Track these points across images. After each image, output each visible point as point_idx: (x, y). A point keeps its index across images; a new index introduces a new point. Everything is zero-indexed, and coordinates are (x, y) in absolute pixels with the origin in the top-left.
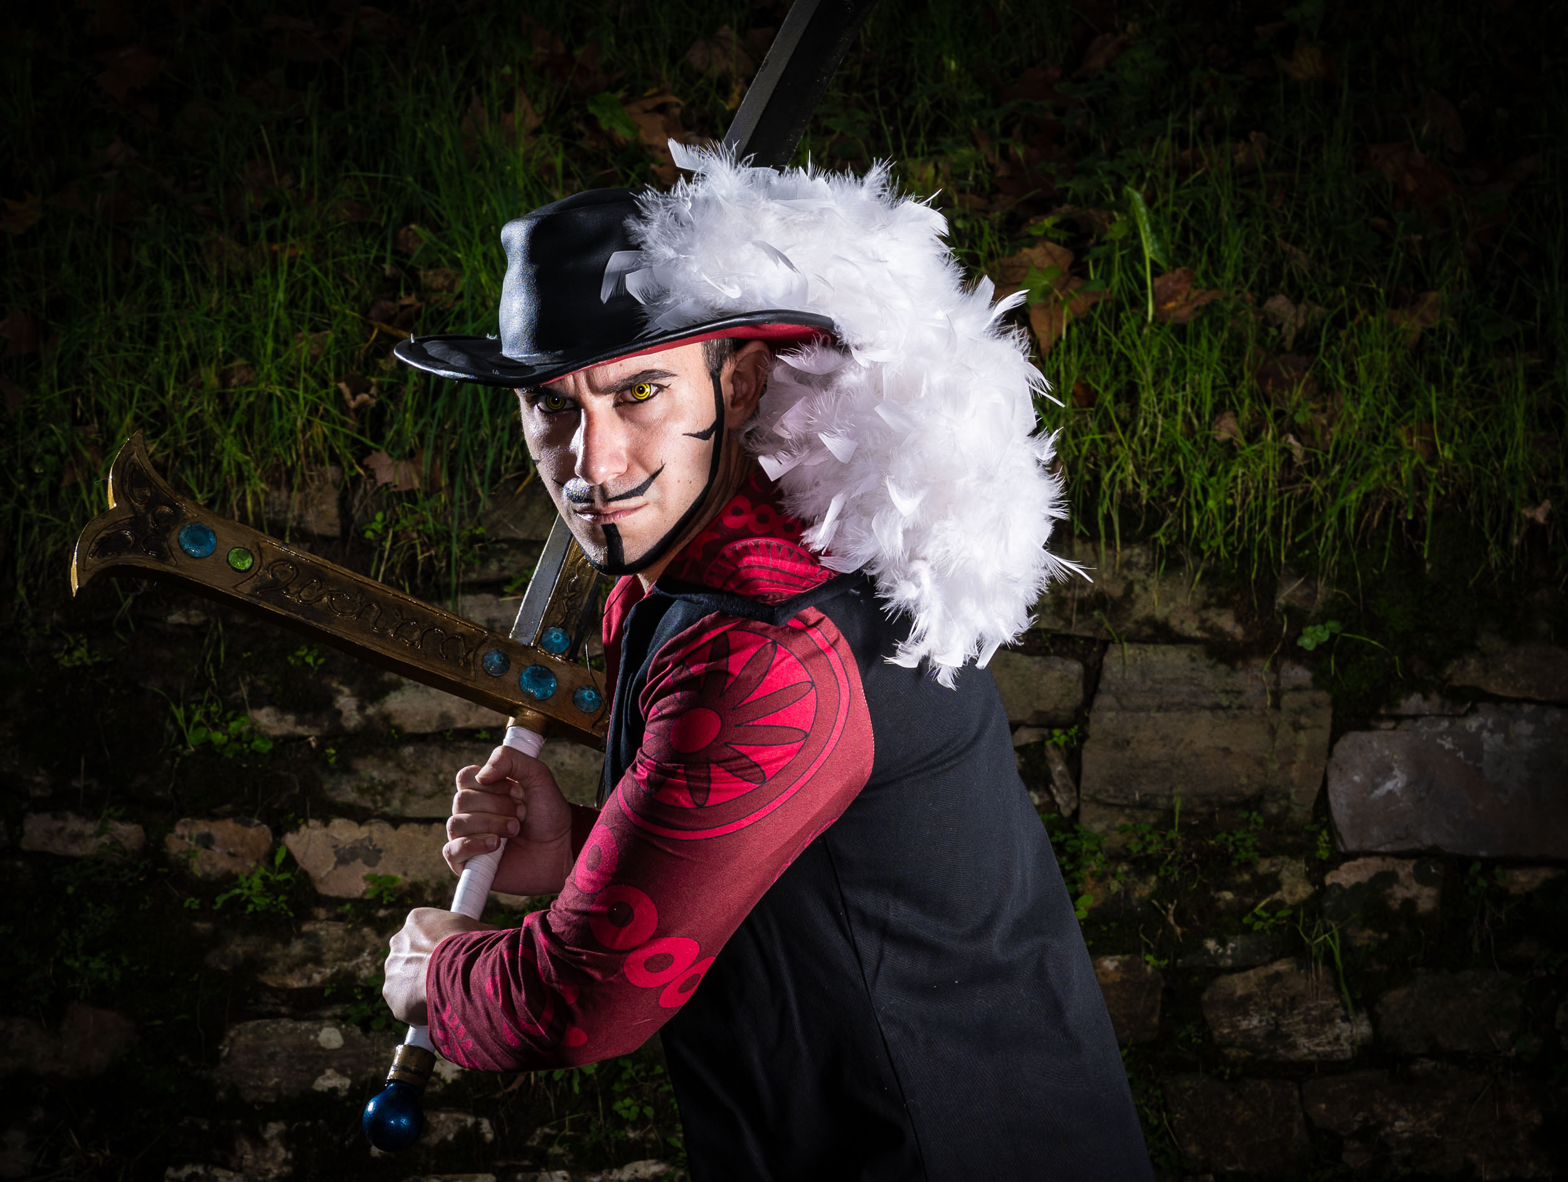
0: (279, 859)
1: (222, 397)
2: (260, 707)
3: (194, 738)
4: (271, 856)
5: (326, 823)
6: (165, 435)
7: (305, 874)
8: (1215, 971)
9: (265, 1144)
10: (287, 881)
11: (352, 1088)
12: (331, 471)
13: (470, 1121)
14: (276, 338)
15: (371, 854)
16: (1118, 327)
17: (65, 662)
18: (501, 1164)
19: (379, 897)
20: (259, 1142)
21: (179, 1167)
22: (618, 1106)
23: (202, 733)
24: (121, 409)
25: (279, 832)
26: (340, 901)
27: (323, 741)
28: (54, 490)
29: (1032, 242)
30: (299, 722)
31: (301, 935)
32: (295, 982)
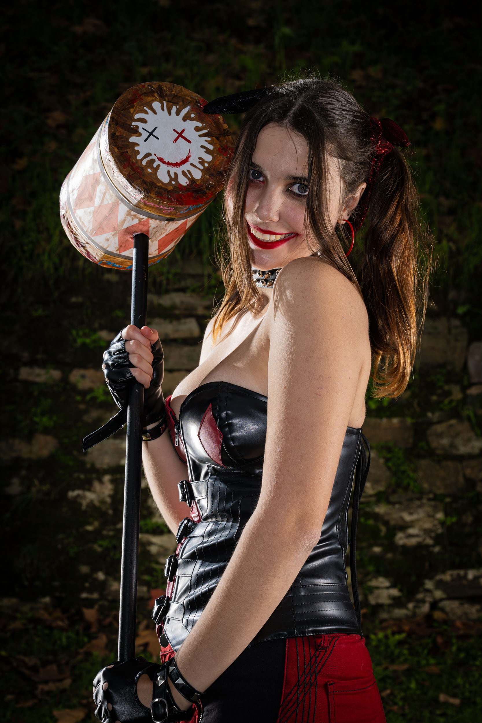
2: (102, 330)
3: (80, 341)
8: (430, 424)
9: (104, 483)
20: (101, 482)
23: (82, 339)
28: (31, 256)
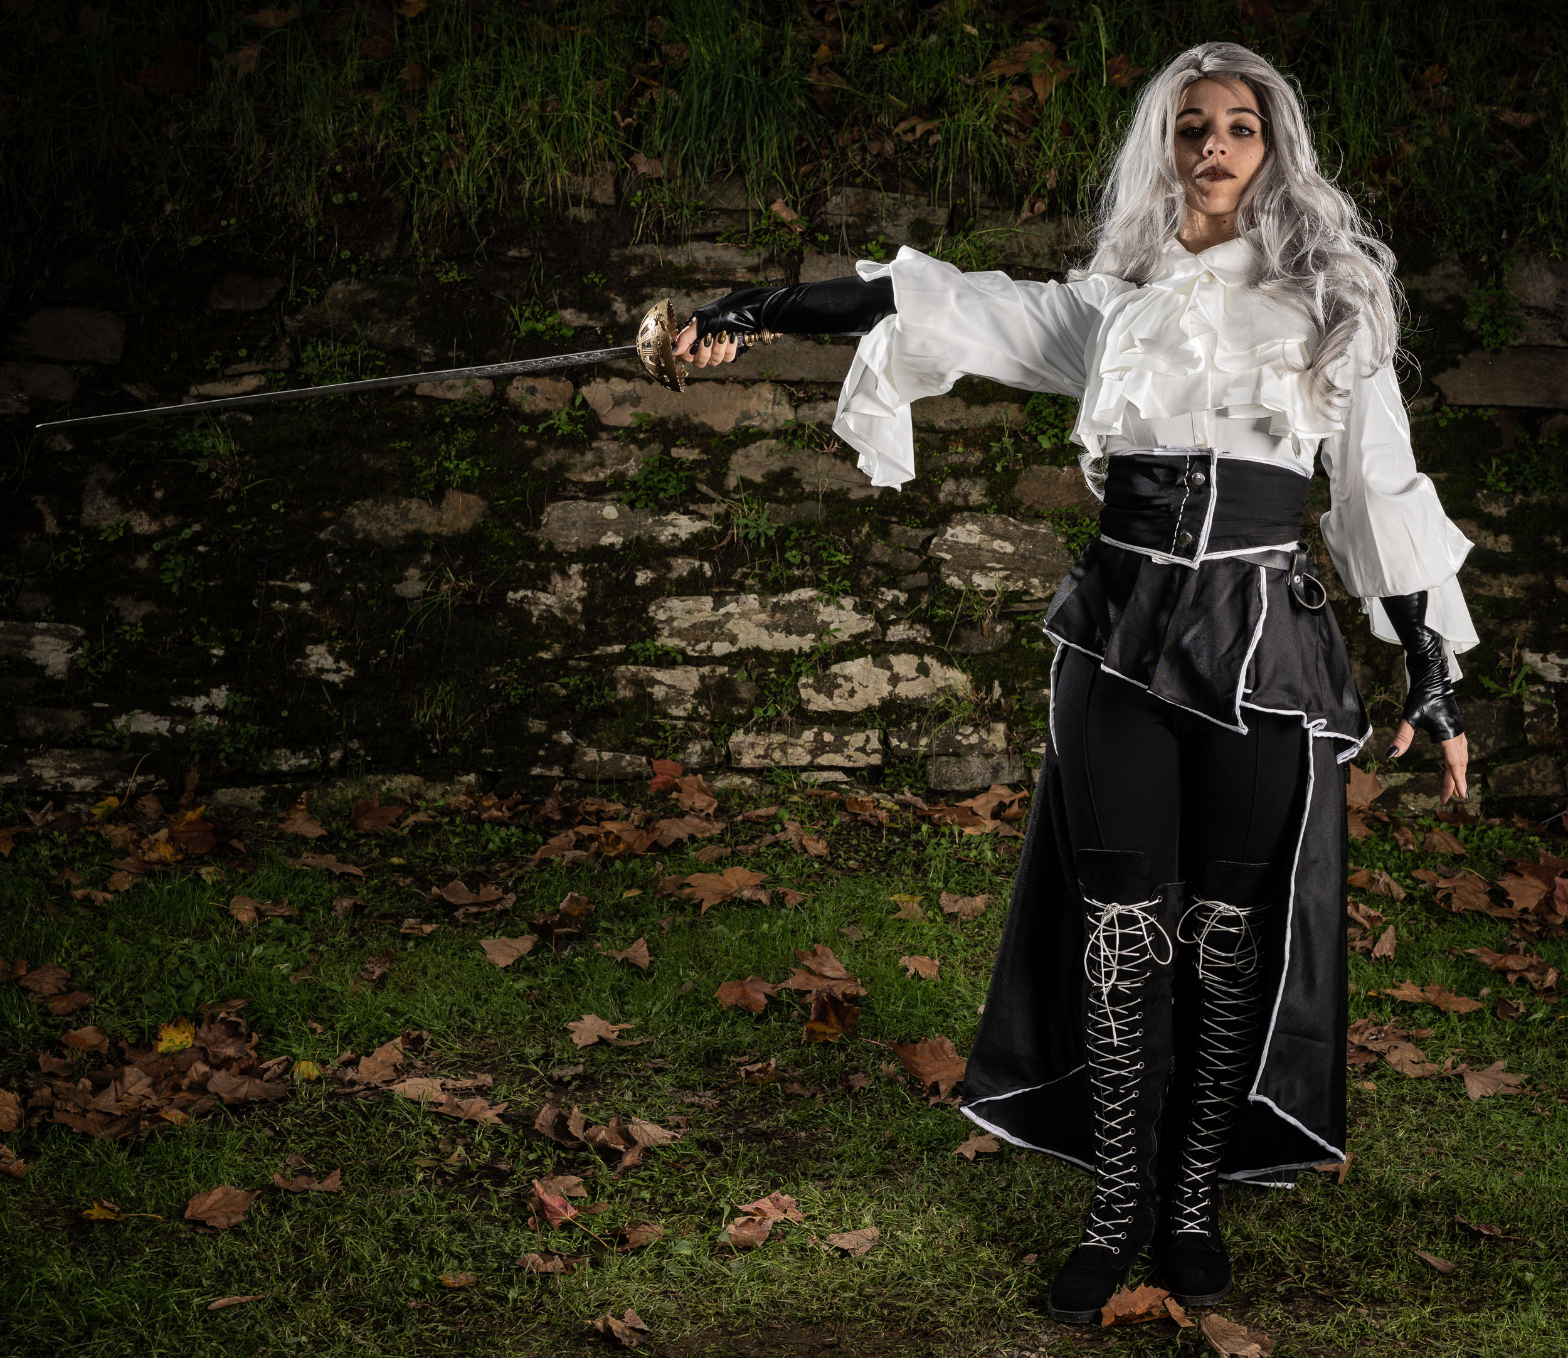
0: (578, 402)
1: (541, 118)
2: (566, 308)
3: (524, 327)
4: (573, 400)
5: (607, 380)
6: (506, 140)
7: (594, 411)
9: (569, 577)
10: (583, 416)
11: (624, 543)
12: (609, 165)
13: (697, 564)
14: (575, 84)
15: (636, 401)
16: (1086, 89)
17: (443, 279)
18: (716, 590)
19: (640, 426)
20: (565, 575)
21: (516, 591)
22: (788, 555)
23: (530, 324)
24: (479, 123)
25: (577, 386)
26: (616, 428)
27: (605, 330)
28: (436, 173)
29: (1031, 38)
30: (590, 318)
31: (591, 449)
32: (588, 478)
